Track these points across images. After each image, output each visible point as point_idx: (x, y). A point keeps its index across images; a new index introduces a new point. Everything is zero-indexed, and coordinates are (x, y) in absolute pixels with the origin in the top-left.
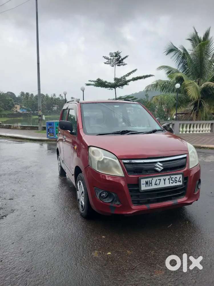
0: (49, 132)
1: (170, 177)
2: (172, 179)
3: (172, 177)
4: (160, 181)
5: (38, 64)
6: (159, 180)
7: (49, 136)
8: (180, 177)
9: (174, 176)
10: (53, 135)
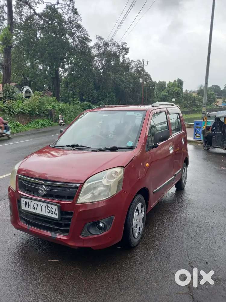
0: (196, 133)
1: (47, 205)
2: (49, 208)
3: (49, 205)
4: (37, 206)
5: (209, 54)
6: (36, 204)
7: (196, 137)
8: (56, 209)
9: (50, 206)
10: (199, 136)
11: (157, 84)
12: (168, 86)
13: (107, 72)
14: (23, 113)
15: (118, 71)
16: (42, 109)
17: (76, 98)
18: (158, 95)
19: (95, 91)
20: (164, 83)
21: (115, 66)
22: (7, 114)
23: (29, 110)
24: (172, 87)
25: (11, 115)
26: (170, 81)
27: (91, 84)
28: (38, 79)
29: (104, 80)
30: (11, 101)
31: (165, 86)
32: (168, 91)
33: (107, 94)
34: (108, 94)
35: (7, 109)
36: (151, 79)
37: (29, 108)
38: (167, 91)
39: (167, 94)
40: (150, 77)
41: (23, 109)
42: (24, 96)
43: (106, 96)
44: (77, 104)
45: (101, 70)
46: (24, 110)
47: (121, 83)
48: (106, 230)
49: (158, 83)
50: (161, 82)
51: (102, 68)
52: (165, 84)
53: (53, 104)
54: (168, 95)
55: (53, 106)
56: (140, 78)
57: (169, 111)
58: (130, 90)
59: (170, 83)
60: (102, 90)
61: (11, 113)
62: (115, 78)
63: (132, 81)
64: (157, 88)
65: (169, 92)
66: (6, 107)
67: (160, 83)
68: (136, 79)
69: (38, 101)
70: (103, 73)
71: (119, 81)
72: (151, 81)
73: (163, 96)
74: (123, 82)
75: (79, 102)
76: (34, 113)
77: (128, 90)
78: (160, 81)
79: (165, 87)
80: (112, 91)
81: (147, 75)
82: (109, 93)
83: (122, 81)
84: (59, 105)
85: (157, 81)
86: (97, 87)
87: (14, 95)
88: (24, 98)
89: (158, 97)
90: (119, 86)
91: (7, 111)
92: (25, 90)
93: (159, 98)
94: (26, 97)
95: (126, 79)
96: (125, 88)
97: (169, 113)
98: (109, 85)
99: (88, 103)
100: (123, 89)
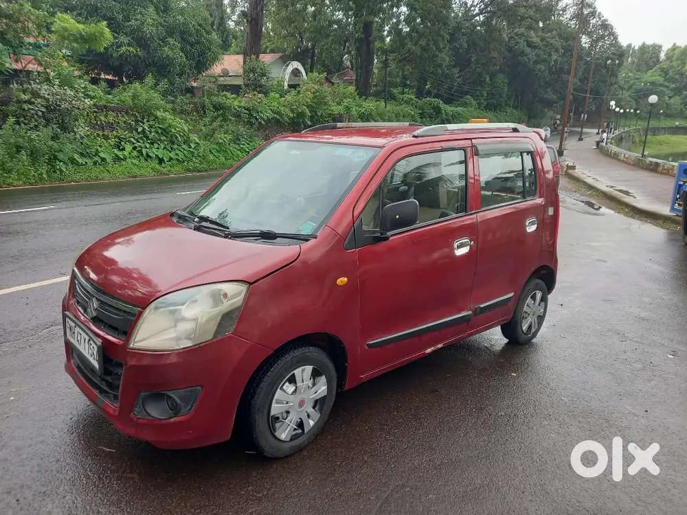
0: (678, 196)
1: (89, 340)
2: (91, 346)
4: (81, 337)
6: (80, 333)
7: (676, 207)
8: (97, 350)
11: (634, 51)
12: (669, 57)
13: (494, 22)
14: (278, 121)
15: (523, 18)
16: (319, 114)
17: (410, 87)
18: (632, 82)
19: (456, 71)
20: (656, 49)
21: (516, 6)
22: (244, 121)
23: (291, 115)
24: (677, 59)
25: (252, 124)
26: (675, 44)
27: (443, 55)
28: (323, 43)
29: (482, 44)
30: (254, 95)
31: (658, 57)
32: (665, 72)
33: (485, 78)
34: (488, 79)
35: (246, 112)
36: (616, 38)
37: (292, 111)
38: (662, 70)
39: (660, 80)
40: (612, 34)
41: (278, 113)
42: (286, 84)
43: (482, 83)
44: (408, 102)
45: (477, 18)
46: (281, 115)
47: (528, 50)
48: (180, 414)
49: (636, 48)
50: (648, 47)
51: (481, 12)
52: (660, 52)
53: (346, 102)
54: (662, 82)
55: (347, 107)
56: (584, 36)
57: (479, 148)
58: (550, 69)
59: (674, 48)
60: (476, 68)
61: (253, 121)
62: (512, 37)
63: (558, 43)
64: (634, 63)
65: (666, 74)
66: (244, 108)
67: (644, 48)
68: (569, 38)
69: (311, 96)
70: (483, 24)
71: (522, 44)
72: (615, 44)
73: (646, 84)
74: (535, 47)
75: (413, 97)
76: (303, 122)
77: (543, 67)
78: (644, 44)
79: (658, 60)
80: (501, 71)
81: (605, 26)
82: (492, 76)
83: (530, 45)
84: (360, 106)
85: (637, 45)
86: (462, 61)
87: (263, 81)
88: (286, 87)
89: (630, 87)
90: (520, 58)
91: (245, 116)
92: (290, 69)
93: (636, 89)
94: (290, 86)
95: (543, 39)
96: (536, 62)
97: (476, 153)
98: (495, 54)
99: (436, 99)
100: (531, 65)
